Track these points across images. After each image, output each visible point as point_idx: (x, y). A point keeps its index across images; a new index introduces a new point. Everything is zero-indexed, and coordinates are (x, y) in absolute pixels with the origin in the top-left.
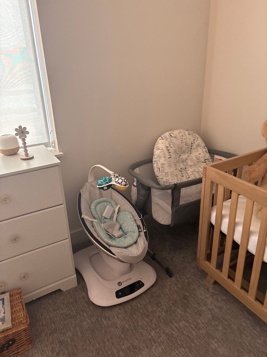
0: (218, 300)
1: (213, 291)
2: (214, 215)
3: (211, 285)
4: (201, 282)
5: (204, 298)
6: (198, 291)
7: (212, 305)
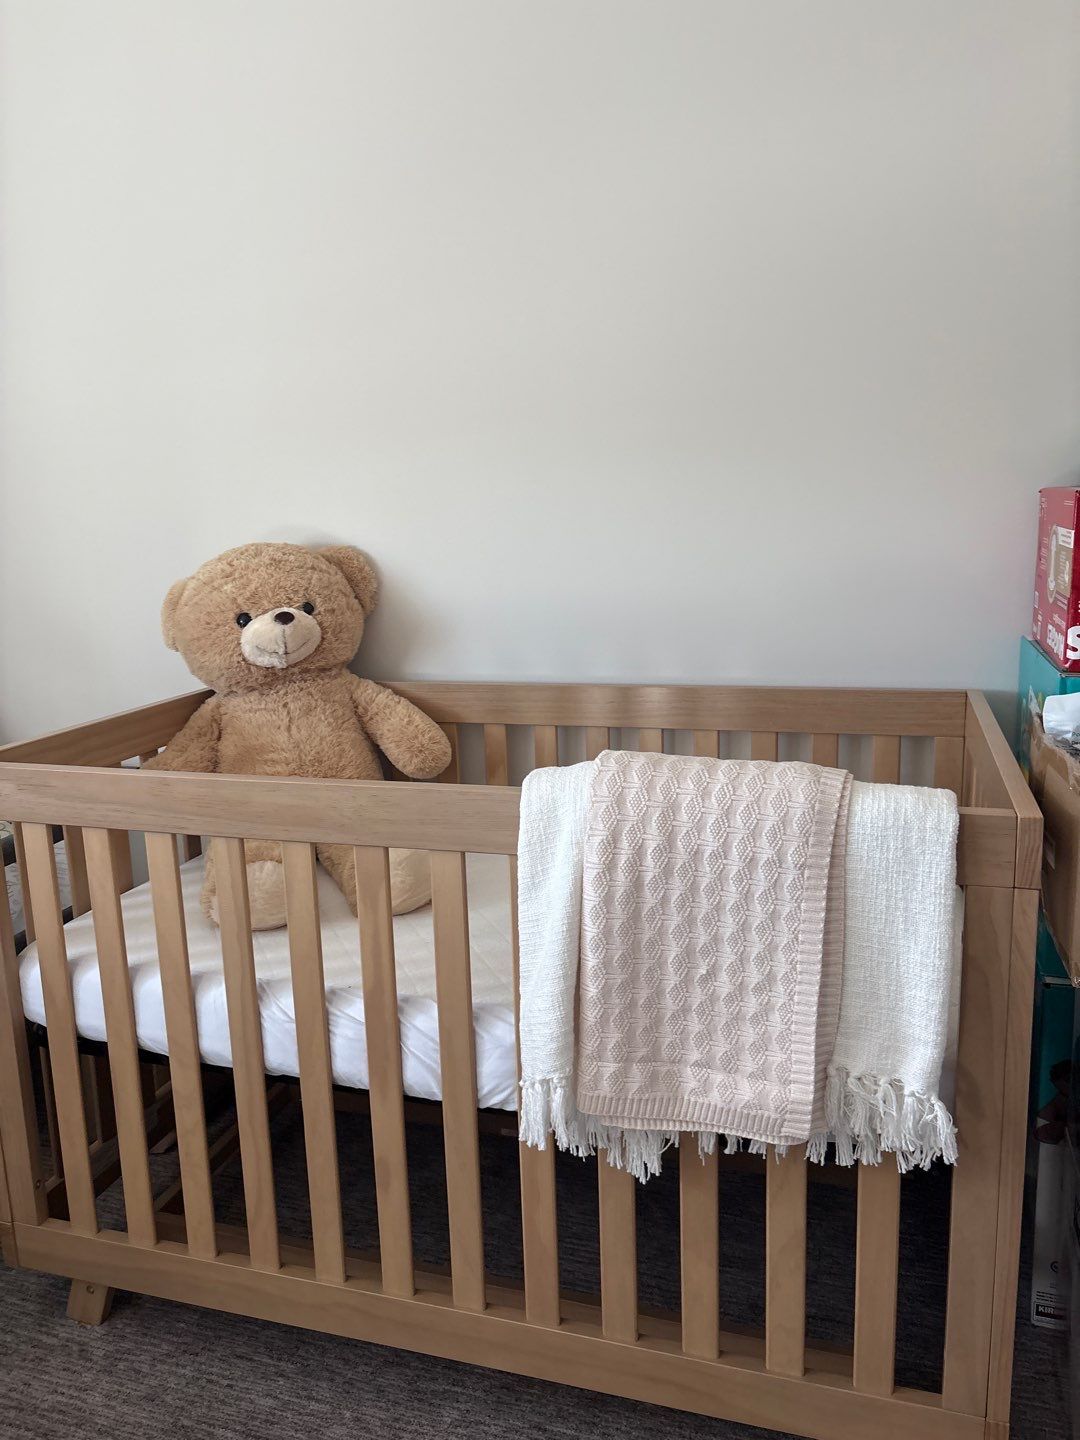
0: (138, 1372)
1: (111, 1348)
2: (32, 977)
3: (97, 1328)
4: (44, 1338)
5: (72, 1397)
6: (35, 1384)
7: (113, 1408)
